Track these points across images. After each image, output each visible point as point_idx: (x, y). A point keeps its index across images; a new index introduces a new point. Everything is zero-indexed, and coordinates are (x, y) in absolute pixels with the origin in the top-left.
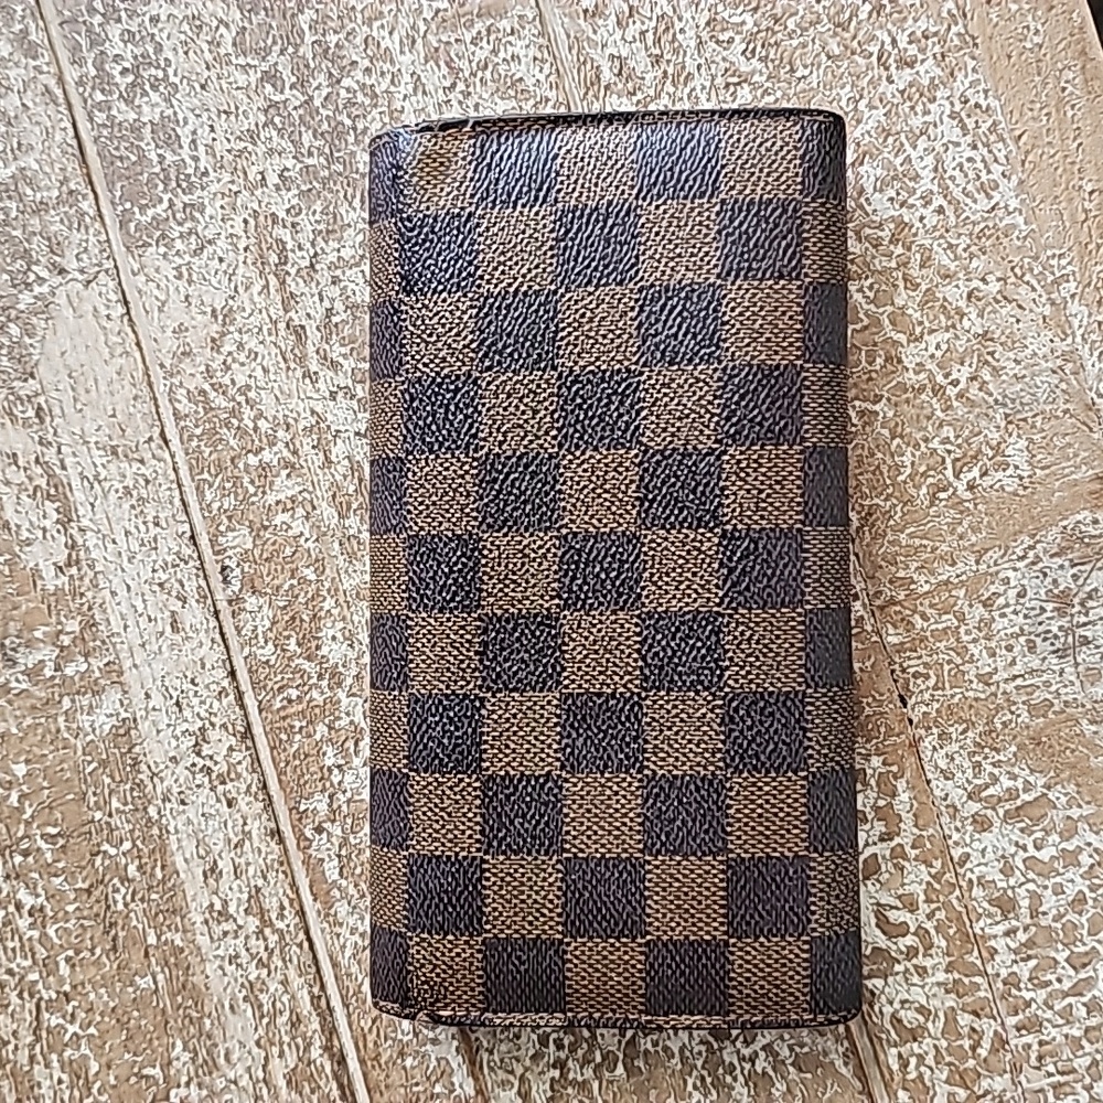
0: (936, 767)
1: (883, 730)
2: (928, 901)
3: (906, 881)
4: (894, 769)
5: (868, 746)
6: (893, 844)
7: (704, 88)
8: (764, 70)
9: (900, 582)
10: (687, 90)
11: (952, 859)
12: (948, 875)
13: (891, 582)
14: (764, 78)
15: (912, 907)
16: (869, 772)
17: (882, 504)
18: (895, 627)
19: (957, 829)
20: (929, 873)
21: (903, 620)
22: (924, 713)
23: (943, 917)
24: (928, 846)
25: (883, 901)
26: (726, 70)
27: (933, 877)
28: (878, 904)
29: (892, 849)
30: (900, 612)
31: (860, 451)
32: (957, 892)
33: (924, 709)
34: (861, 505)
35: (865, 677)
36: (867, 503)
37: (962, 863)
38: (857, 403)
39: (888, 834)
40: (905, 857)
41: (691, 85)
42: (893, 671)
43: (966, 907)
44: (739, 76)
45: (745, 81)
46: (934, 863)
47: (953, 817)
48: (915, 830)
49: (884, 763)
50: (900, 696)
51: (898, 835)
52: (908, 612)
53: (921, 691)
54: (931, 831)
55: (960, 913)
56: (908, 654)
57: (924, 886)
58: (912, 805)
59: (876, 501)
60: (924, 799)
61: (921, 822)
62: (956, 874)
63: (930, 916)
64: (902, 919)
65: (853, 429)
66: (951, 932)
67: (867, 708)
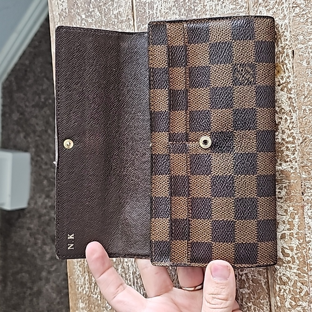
0: (308, 215)
1: (295, 200)
2: (297, 250)
3: (292, 243)
4: (296, 212)
5: (290, 204)
6: (291, 232)
7: (286, 7)
8: (304, 3)
9: (310, 160)
10: (281, 7)
11: (306, 241)
12: (304, 245)
13: (307, 160)
14: (304, 6)
15: (292, 250)
16: (289, 211)
17: (310, 137)
18: (305, 173)
19: (309, 233)
20: (299, 243)
21: (308, 171)
22: (308, 199)
23: (300, 255)
24: (300, 235)
25: (284, 246)
26: (294, 2)
27: (299, 244)
28: (283, 246)
29: (290, 233)
30: (308, 169)
31: (307, 121)
32: (305, 250)
33: (308, 197)
34: (304, 136)
35: (294, 184)
36: (306, 136)
37: (308, 243)
38: (309, 106)
39: (290, 229)
40: (293, 236)
41: (283, 6)
42: (302, 185)
43: (307, 255)
44: (297, 5)
45: (298, 6)
46: (301, 240)
47: (309, 229)
48: (298, 230)
49: (293, 210)
50: (302, 192)
51: (293, 230)
52: (310, 170)
53: (308, 193)
54: (302, 231)
55: (305, 256)
56: (307, 181)
57: (296, 246)
58: (298, 223)
59: (308, 136)
60: (302, 222)
61: (299, 228)
62: (306, 245)
63: (296, 254)
64: (288, 253)
65: (306, 114)
66: (301, 260)
67: (292, 193)
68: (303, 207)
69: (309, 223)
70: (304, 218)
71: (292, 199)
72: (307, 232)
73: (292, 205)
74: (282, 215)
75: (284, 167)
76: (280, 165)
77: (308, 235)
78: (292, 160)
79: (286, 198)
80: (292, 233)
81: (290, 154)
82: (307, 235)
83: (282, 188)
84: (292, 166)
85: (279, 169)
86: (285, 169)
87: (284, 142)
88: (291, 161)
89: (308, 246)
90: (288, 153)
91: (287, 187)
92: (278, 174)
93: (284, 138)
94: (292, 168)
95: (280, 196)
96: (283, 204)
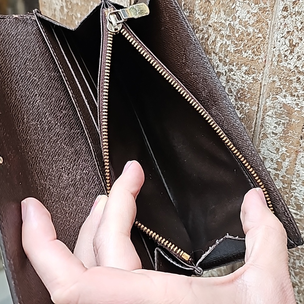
68: (297, 152)
69: (299, 171)
70: (296, 164)
71: (288, 139)
72: (294, 179)
73: (286, 146)
74: (272, 152)
75: (288, 101)
76: (284, 97)
77: (295, 182)
78: (300, 95)
79: (281, 136)
80: (278, 174)
81: (300, 88)
82: (293, 181)
83: (280, 124)
84: (297, 103)
85: (282, 101)
86: (289, 104)
87: (296, 71)
88: (298, 96)
89: (292, 193)
90: (298, 86)
91: (285, 125)
92: (279, 107)
93: (298, 66)
94: (297, 104)
95: (274, 132)
96: (275, 140)
